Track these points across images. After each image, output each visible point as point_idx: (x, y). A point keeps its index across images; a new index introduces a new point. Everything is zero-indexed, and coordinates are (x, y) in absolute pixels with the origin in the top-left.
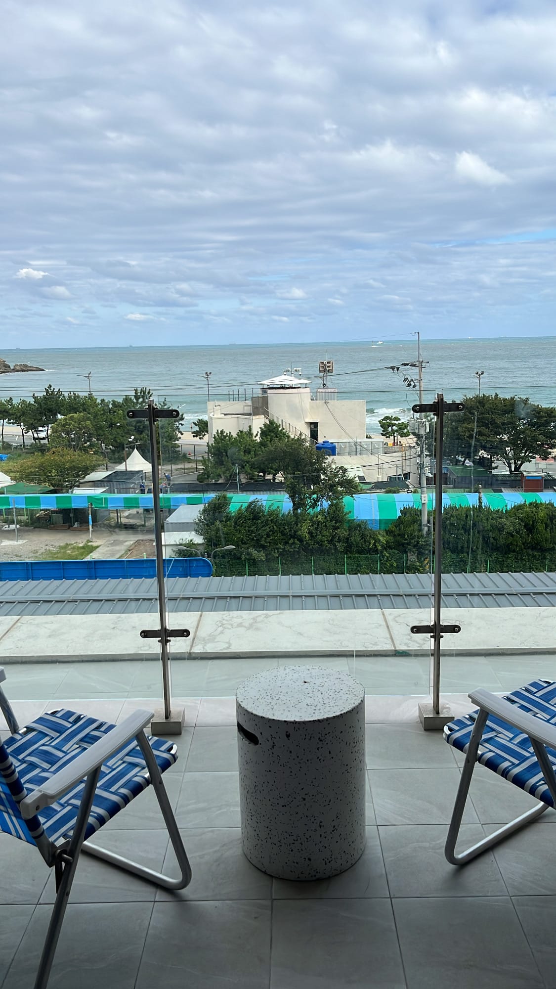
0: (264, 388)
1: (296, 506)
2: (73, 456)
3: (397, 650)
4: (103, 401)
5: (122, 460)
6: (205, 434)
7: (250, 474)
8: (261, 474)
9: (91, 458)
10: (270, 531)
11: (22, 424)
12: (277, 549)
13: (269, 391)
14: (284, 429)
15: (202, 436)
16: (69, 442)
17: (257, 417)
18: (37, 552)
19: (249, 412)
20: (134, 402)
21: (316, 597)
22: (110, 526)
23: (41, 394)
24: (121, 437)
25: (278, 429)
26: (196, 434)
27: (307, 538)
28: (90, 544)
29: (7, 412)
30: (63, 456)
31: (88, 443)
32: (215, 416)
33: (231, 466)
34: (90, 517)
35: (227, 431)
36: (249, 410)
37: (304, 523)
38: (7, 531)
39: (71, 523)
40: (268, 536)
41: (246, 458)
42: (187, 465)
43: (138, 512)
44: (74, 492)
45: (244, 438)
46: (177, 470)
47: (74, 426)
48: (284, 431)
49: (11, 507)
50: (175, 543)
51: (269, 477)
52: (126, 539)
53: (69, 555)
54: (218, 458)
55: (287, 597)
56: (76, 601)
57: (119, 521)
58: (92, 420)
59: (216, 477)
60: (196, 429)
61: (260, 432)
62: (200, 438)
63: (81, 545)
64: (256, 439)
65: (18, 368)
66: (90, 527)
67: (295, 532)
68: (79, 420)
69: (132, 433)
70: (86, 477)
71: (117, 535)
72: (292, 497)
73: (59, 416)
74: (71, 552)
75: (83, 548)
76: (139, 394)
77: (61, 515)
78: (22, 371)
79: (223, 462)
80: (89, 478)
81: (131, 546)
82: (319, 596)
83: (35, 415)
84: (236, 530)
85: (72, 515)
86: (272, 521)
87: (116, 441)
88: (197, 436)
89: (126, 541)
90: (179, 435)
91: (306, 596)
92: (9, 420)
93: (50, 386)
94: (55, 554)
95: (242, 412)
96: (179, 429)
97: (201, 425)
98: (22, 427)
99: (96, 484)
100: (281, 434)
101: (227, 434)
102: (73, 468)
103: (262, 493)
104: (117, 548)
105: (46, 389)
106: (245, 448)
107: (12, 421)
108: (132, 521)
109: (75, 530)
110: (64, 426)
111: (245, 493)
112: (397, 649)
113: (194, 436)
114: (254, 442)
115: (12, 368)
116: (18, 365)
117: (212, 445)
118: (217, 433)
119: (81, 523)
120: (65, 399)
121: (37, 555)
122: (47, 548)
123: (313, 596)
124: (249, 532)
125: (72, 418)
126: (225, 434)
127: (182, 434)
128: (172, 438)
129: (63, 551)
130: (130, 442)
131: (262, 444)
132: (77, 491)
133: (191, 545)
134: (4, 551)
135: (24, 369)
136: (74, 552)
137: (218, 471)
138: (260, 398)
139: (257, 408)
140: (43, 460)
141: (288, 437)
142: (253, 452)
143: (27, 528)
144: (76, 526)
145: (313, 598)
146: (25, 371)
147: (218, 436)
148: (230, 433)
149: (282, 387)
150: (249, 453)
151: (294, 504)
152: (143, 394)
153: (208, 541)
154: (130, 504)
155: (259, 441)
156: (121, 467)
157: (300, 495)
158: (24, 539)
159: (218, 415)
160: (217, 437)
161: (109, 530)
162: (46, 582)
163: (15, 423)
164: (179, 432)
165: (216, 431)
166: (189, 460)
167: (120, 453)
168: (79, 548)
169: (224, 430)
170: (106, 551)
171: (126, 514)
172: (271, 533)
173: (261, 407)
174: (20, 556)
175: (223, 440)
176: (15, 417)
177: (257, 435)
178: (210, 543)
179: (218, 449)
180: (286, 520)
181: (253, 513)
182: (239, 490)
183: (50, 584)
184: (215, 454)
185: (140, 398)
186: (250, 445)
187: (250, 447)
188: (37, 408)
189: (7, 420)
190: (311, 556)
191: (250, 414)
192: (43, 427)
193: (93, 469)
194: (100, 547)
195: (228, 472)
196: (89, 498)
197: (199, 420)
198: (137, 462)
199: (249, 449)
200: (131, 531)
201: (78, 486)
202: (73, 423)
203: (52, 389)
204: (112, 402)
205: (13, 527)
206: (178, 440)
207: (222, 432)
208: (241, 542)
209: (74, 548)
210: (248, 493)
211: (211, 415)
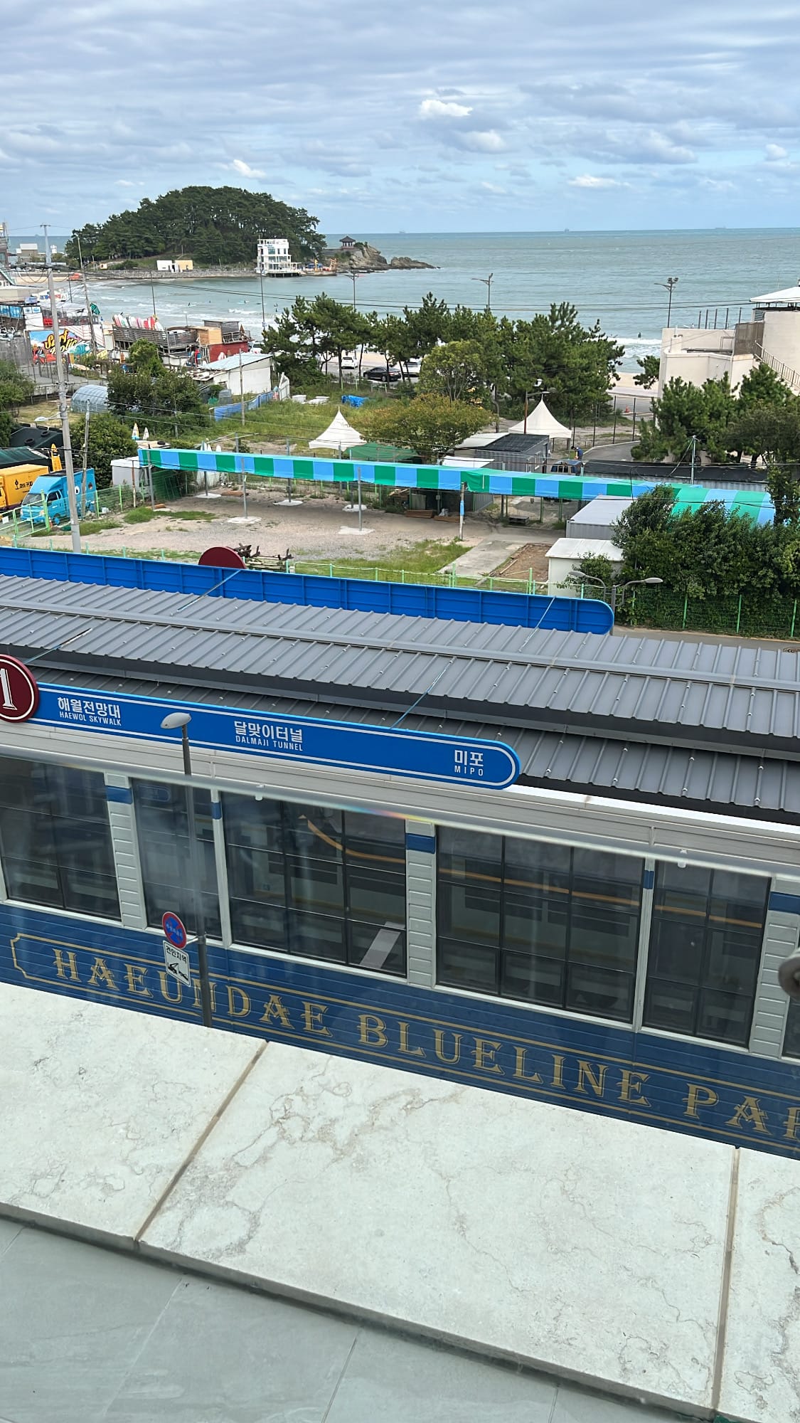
0: (759, 309)
1: (780, 515)
2: (448, 408)
3: (718, 1413)
4: (504, 320)
5: (521, 416)
6: (654, 381)
7: (713, 452)
8: (735, 454)
9: (476, 410)
10: (729, 552)
11: (387, 352)
12: (739, 581)
13: (767, 313)
14: (783, 380)
15: (648, 384)
16: (446, 385)
17: (741, 357)
18: (385, 549)
19: (728, 348)
20: (548, 327)
21: (776, 692)
22: (491, 519)
23: (416, 307)
24: (522, 381)
25: (773, 380)
26: (641, 380)
27: (790, 569)
28: (458, 543)
29: (368, 333)
30: (433, 406)
31: (473, 389)
32: (673, 353)
33: (684, 438)
34: (462, 504)
35: (686, 380)
36: (729, 344)
37: (789, 544)
38: (349, 512)
39: (437, 509)
40: (725, 559)
41: (711, 426)
42: (620, 429)
43: (532, 501)
44: (443, 464)
45: (713, 392)
46: (604, 436)
47: (454, 360)
48: (783, 383)
49: (355, 480)
50: (578, 557)
51: (747, 459)
52: (511, 541)
53: (428, 557)
54: (667, 423)
55: (727, 685)
56: (396, 651)
57: (505, 511)
58: (482, 352)
59: (659, 454)
60: (643, 371)
61: (742, 384)
62: (645, 387)
63: (446, 544)
64: (734, 394)
65: (396, 263)
66: (461, 518)
67: (771, 557)
68: (462, 352)
69: (539, 374)
70: (465, 441)
71: (499, 533)
72: (777, 499)
73: (440, 344)
74: (432, 554)
75: (448, 548)
76: (557, 313)
77: (423, 497)
78: (402, 267)
79: (673, 431)
80: (468, 442)
81: (516, 552)
82: (780, 691)
83: (406, 340)
84: (676, 546)
85: (438, 497)
86: (734, 535)
87: (515, 387)
88: (641, 384)
89: (510, 544)
90: (613, 380)
91: (759, 689)
92: (371, 345)
93: (431, 295)
94: (409, 554)
95: (718, 348)
96: (615, 370)
97: (650, 366)
98: (388, 357)
99: (478, 452)
100: (775, 390)
101: (686, 384)
102: (446, 426)
103: (729, 484)
104: (494, 553)
105: (424, 300)
106: (713, 409)
107: (374, 347)
108: (523, 514)
109: (442, 520)
110: (440, 360)
111: (702, 482)
112: (719, 1410)
113: (636, 383)
114: (730, 400)
115: (389, 263)
116: (397, 259)
117: (659, 400)
118: (671, 382)
119: (449, 511)
120: (449, 318)
121: (385, 552)
122: (400, 543)
123: (772, 690)
124: (696, 550)
125: (453, 348)
126: (682, 385)
127: (618, 379)
128: (602, 385)
129: (419, 550)
130: (537, 389)
131: (741, 405)
132: (450, 463)
133: (602, 561)
134: (341, 542)
135: (406, 264)
136: (436, 553)
137: (664, 445)
138: (750, 326)
139: (743, 341)
140: (405, 411)
141: (789, 394)
142: (725, 418)
143: (376, 511)
144: (442, 514)
145: (770, 693)
146: (406, 268)
147: (672, 387)
148: (690, 383)
149: (792, 307)
150: (718, 417)
151: (778, 511)
152: (565, 312)
153: (629, 559)
154: (523, 487)
155: (738, 397)
156: (518, 428)
157: (790, 497)
158: (371, 528)
159: (677, 351)
160: (669, 388)
161: (489, 525)
162: (362, 615)
163: (379, 350)
164: (614, 375)
165: (670, 379)
166: (624, 422)
167: (518, 407)
168: (442, 548)
169: (682, 379)
170: (480, 557)
171: (517, 501)
172: (731, 555)
173: (749, 341)
174: (361, 553)
175: (677, 394)
176: (378, 340)
177: (736, 388)
178: (632, 563)
179: (667, 409)
180: (760, 537)
181: (708, 520)
182: (692, 478)
183: (368, 617)
184: (661, 417)
185: (557, 320)
186: (721, 404)
187: (720, 409)
188: (410, 328)
189: (368, 344)
190: (793, 598)
191: (729, 352)
192: (416, 357)
193: (476, 429)
194: (472, 550)
195: (678, 447)
196: (464, 475)
197: (648, 357)
198: (542, 422)
199: (718, 411)
200: (517, 529)
201: (452, 455)
202: (453, 355)
203: (433, 299)
204: (517, 324)
205: (356, 507)
206: (610, 389)
207: (678, 381)
208: (682, 565)
209: (436, 547)
210: (707, 483)
211: (666, 351)
